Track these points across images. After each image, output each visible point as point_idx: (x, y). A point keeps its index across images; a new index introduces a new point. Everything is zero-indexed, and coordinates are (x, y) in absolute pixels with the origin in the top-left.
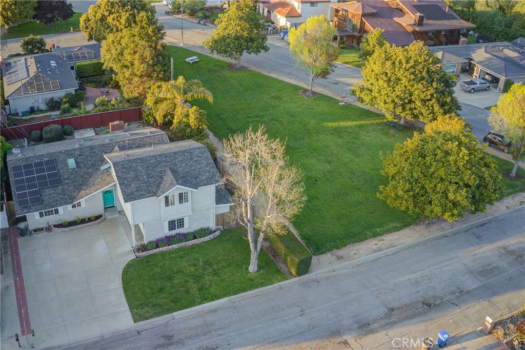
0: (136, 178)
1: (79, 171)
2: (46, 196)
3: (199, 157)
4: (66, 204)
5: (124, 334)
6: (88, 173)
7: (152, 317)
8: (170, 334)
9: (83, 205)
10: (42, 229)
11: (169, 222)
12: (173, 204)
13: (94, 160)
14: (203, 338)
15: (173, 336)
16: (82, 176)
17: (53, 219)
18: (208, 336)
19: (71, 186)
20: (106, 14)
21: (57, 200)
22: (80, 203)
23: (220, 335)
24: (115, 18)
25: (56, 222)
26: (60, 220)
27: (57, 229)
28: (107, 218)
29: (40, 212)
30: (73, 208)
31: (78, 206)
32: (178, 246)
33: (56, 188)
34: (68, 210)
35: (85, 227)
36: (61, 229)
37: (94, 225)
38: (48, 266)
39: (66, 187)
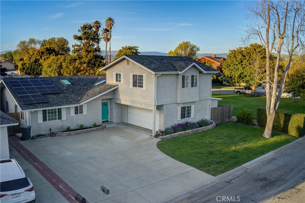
0: (152, 63)
1: (74, 87)
2: (50, 99)
6: (84, 89)
9: (85, 111)
11: (181, 107)
12: (187, 86)
16: (79, 90)
17: (55, 124)
19: (71, 94)
21: (62, 102)
22: (82, 106)
25: (58, 129)
26: (62, 127)
27: (62, 132)
28: (107, 126)
29: (43, 111)
30: (75, 114)
31: (80, 113)
32: (192, 131)
33: (57, 95)
34: (71, 115)
35: (90, 131)
36: (67, 132)
37: (97, 130)
38: (69, 153)
39: (67, 95)
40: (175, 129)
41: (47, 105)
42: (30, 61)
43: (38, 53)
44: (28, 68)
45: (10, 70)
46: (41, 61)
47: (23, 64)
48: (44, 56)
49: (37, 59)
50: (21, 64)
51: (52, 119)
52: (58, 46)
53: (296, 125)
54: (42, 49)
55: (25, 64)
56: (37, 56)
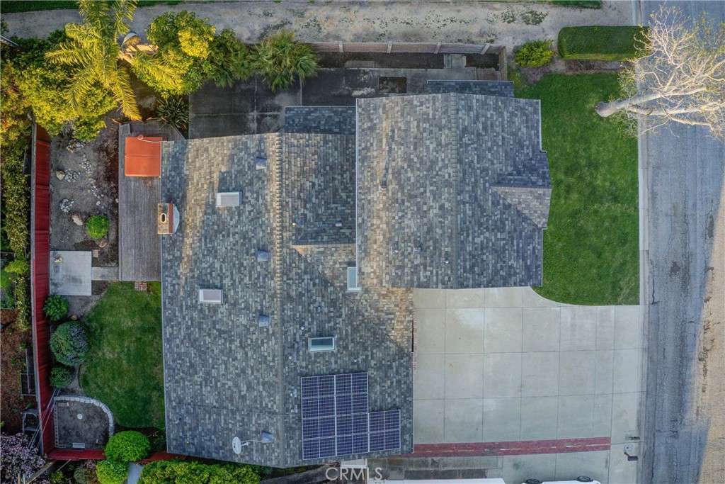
1: (341, 333)
2: (384, 400)
5: (650, 323)
6: (350, 317)
13: (319, 299)
16: (355, 330)
18: (691, 221)
19: (372, 354)
21: (399, 382)
23: (695, 205)
39: (373, 362)
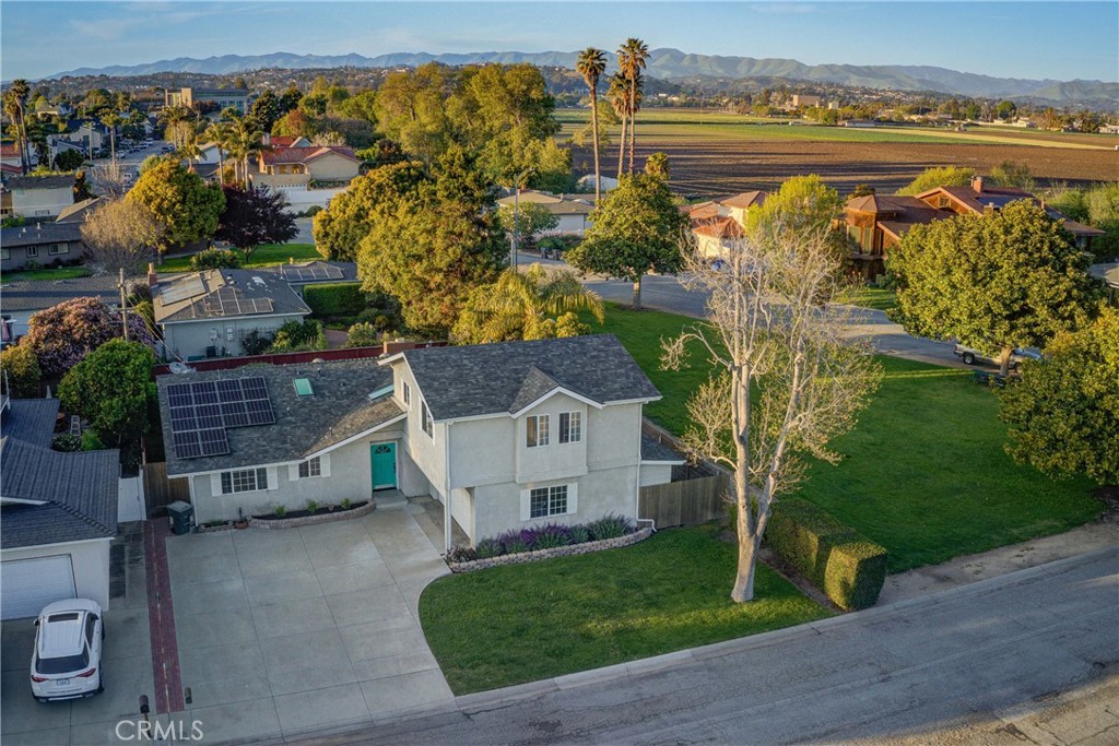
0: (459, 379)
1: (318, 401)
2: (241, 442)
3: (602, 350)
4: (287, 456)
5: (426, 719)
6: (339, 407)
7: (500, 684)
8: (550, 719)
9: (326, 469)
10: (226, 523)
11: (533, 492)
12: (545, 442)
13: (353, 383)
14: (640, 727)
15: (559, 723)
16: (325, 412)
17: (251, 499)
18: (652, 723)
19: (299, 427)
20: (367, 204)
21: (266, 451)
22: (318, 459)
23: (686, 721)
24: (386, 210)
25: (259, 509)
26: (268, 506)
27: (261, 521)
28: (378, 507)
29: (223, 474)
30: (301, 476)
31: (313, 474)
32: (552, 553)
33: (265, 429)
34: (291, 480)
35: (327, 521)
36: (272, 522)
37: (347, 517)
38: (236, 585)
39: (288, 428)
40: (505, 545)
41: (227, 460)
42: (344, 213)
43: (368, 191)
44: (338, 235)
45: (343, 182)
46: (374, 215)
47: (325, 221)
48: (384, 201)
49: (363, 209)
50: (320, 221)
51: (245, 488)
52: (510, 92)
53: (838, 577)
54: (383, 176)
55: (331, 220)
56: (365, 199)
